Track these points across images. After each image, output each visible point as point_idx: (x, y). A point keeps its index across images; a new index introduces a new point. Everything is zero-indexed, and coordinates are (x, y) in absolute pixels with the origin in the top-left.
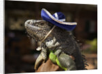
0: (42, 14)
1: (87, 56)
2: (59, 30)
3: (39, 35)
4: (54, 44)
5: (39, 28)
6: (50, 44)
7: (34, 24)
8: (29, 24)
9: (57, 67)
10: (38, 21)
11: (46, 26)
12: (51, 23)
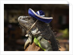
0: (29, 12)
1: (60, 41)
2: (41, 23)
3: (27, 26)
4: (37, 32)
5: (27, 22)
6: (34, 32)
7: (24, 19)
8: (21, 19)
9: (39, 48)
10: (26, 17)
11: (31, 20)
12: (35, 18)
